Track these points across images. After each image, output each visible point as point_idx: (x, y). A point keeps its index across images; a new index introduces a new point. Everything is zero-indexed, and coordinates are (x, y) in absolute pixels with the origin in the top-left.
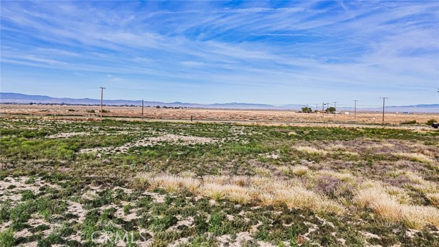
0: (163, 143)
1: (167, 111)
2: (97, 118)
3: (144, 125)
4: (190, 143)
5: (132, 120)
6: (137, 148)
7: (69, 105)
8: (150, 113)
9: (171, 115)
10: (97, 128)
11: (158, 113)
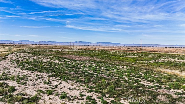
0: (167, 61)
1: (171, 49)
2: (139, 52)
3: (159, 55)
4: (180, 62)
5: (154, 53)
6: (156, 62)
7: (127, 46)
8: (162, 50)
9: (173, 51)
10: (140, 55)
11: (166, 50)
